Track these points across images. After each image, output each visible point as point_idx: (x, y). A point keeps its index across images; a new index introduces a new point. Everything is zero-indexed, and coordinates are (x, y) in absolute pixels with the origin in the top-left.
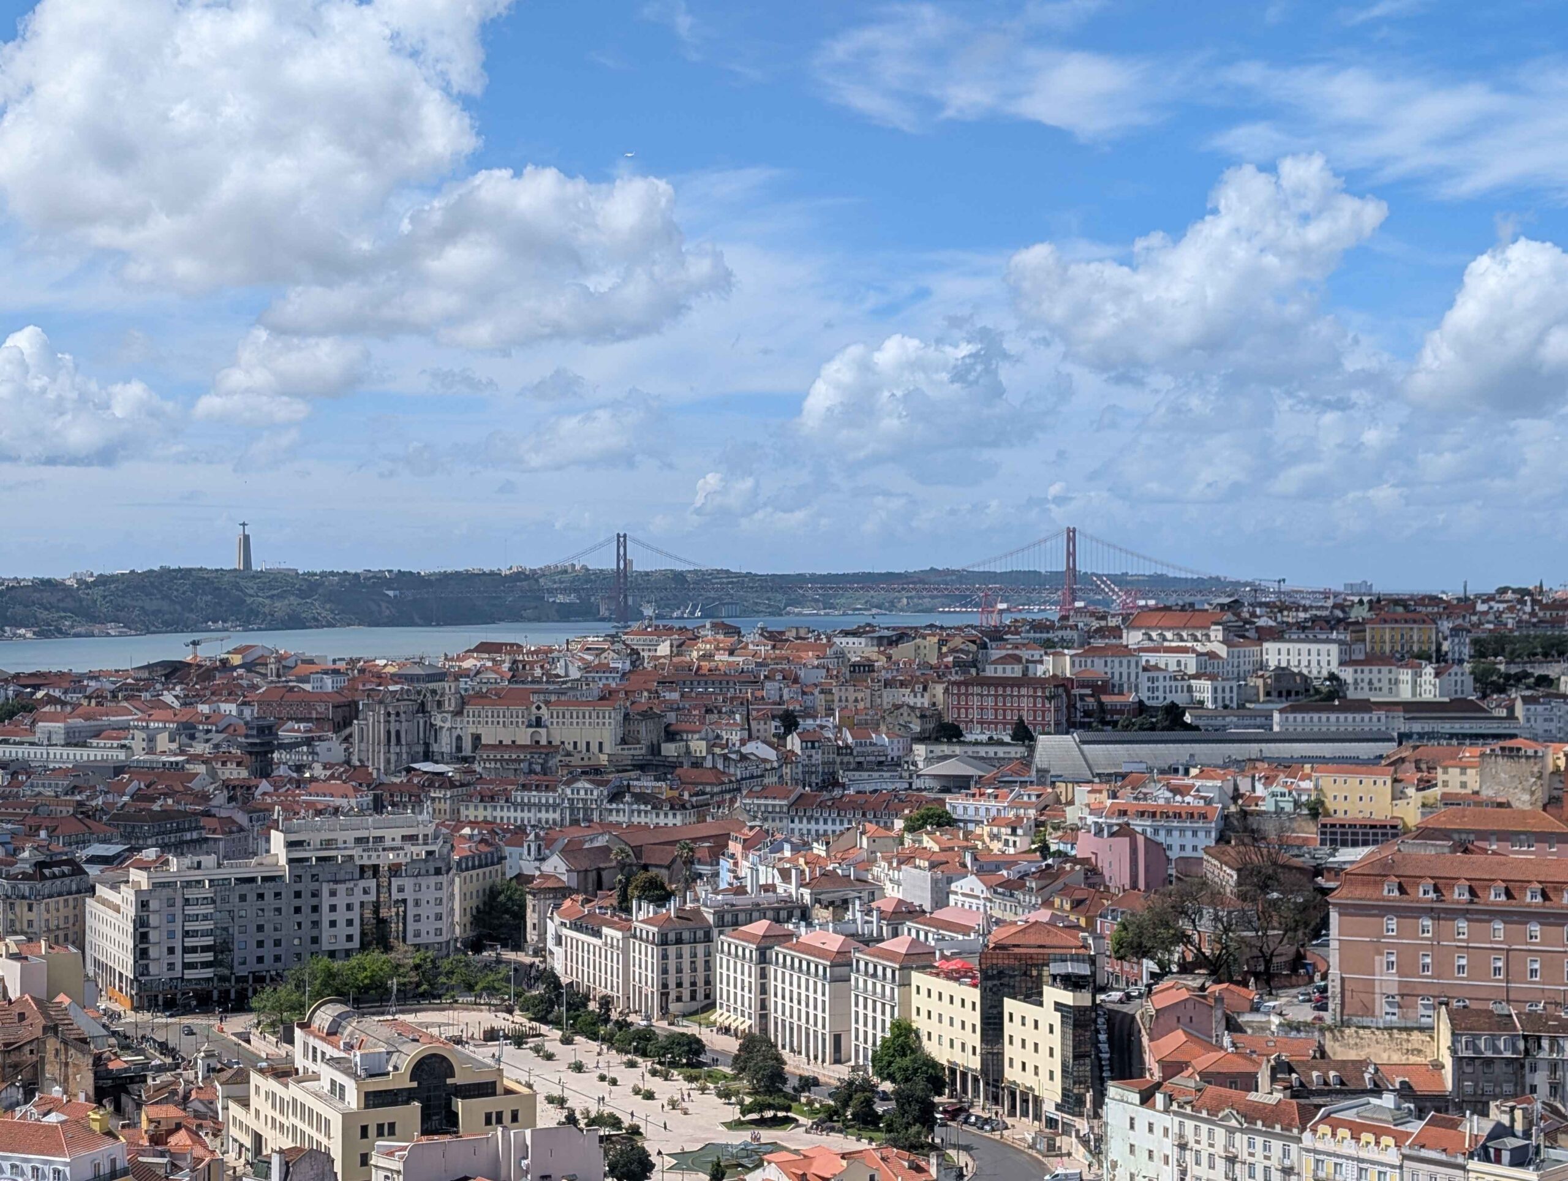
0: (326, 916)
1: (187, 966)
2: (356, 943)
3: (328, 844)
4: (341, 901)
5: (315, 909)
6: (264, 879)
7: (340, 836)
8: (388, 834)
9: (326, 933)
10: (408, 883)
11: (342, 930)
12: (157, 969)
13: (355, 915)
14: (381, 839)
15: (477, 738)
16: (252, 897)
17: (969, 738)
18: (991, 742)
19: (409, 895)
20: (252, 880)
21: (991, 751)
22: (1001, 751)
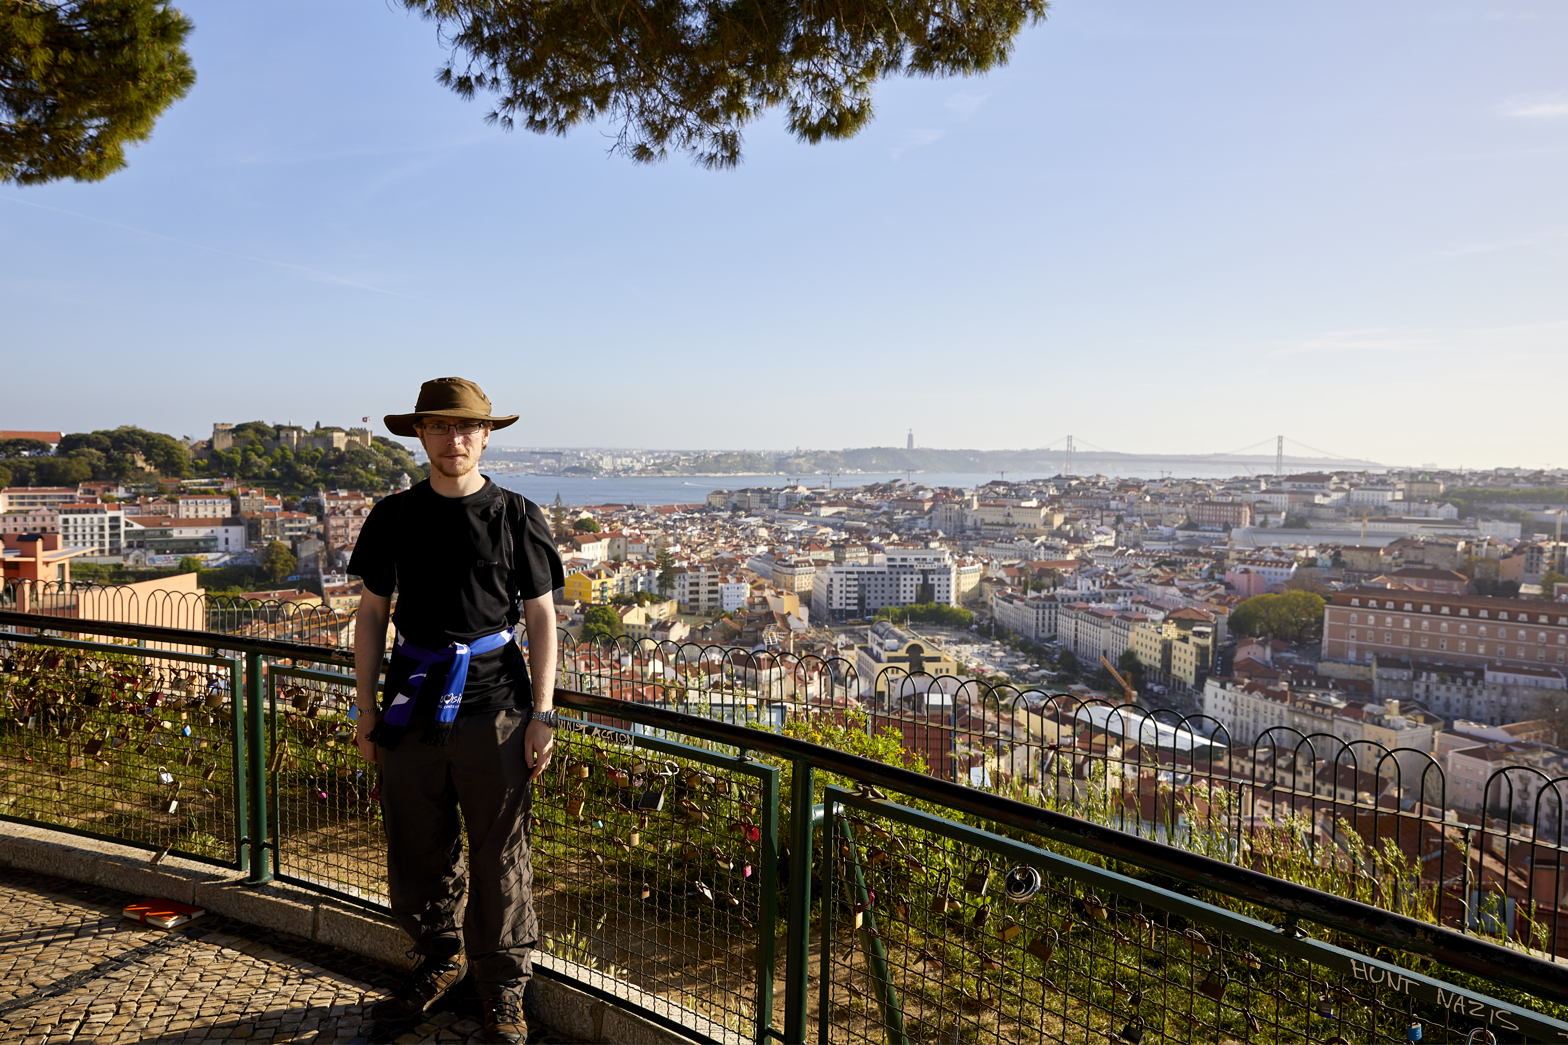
0: (902, 588)
1: (847, 604)
2: (914, 600)
3: (903, 560)
4: (908, 582)
5: (898, 585)
6: (879, 573)
7: (909, 557)
8: (928, 557)
9: (902, 595)
10: (936, 577)
11: (908, 595)
12: (836, 606)
13: (914, 589)
14: (925, 559)
15: (982, 520)
16: (873, 579)
17: (1202, 528)
18: (1212, 531)
19: (936, 582)
20: (873, 573)
21: (1211, 534)
22: (1216, 535)
